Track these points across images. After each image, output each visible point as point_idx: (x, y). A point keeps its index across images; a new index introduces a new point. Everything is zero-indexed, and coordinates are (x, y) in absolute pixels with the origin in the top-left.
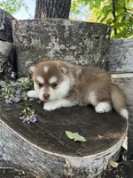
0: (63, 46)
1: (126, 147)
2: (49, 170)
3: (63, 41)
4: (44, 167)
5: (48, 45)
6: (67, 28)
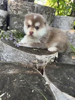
1: (57, 57)
4: (27, 60)
6: (36, 8)
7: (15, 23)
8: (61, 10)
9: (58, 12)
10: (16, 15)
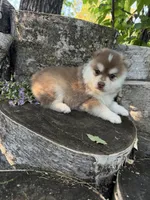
0: (72, 47)
2: (75, 169)
3: (73, 41)
4: (70, 166)
5: (56, 44)
6: (79, 28)
7: (29, 60)
10: (31, 44)
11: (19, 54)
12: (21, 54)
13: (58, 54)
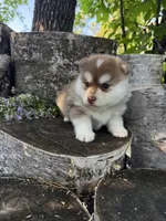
0: (67, 61)
5: (50, 59)
6: (71, 42)
7: (27, 78)
8: (131, 41)
9: (125, 46)
10: (28, 62)
11: (18, 73)
12: (19, 72)
13: (54, 68)
